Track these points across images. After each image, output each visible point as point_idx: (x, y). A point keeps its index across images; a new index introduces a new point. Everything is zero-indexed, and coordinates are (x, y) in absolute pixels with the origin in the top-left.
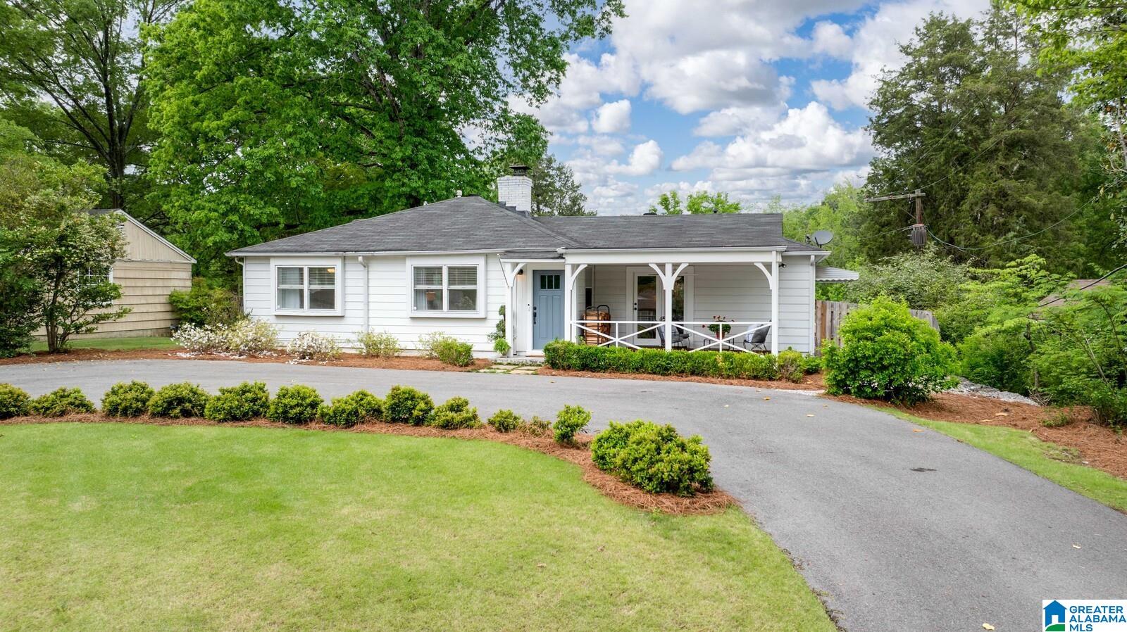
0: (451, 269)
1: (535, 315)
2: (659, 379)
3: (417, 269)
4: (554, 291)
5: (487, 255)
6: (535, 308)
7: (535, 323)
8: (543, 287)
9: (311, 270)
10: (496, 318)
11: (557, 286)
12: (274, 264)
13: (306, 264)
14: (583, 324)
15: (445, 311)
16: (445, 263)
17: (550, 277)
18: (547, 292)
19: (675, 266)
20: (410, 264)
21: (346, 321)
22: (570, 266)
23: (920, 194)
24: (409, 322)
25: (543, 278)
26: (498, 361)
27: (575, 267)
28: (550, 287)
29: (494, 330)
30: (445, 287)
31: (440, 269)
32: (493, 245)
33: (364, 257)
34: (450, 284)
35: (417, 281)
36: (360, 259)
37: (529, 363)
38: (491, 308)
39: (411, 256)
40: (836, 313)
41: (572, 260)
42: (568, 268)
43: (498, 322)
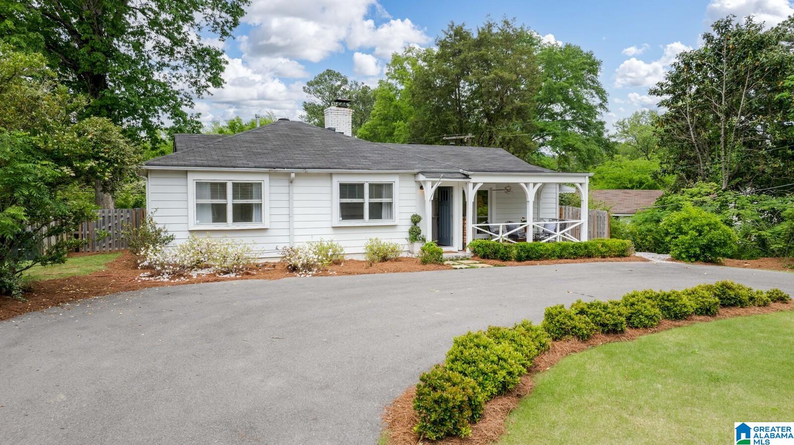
0: (371, 185)
2: (573, 262)
3: (343, 186)
9: (235, 185)
10: (408, 225)
11: (446, 199)
12: (192, 179)
13: (229, 179)
14: (480, 227)
15: (366, 221)
16: (367, 180)
19: (535, 184)
20: (337, 181)
21: (269, 233)
23: (472, 137)
27: (475, 184)
29: (408, 235)
30: (366, 200)
31: (361, 186)
33: (297, 174)
34: (370, 197)
35: (342, 195)
36: (293, 175)
37: (455, 258)
38: (403, 216)
39: (337, 174)
40: (567, 213)
41: (474, 179)
42: (471, 186)
43: (409, 227)
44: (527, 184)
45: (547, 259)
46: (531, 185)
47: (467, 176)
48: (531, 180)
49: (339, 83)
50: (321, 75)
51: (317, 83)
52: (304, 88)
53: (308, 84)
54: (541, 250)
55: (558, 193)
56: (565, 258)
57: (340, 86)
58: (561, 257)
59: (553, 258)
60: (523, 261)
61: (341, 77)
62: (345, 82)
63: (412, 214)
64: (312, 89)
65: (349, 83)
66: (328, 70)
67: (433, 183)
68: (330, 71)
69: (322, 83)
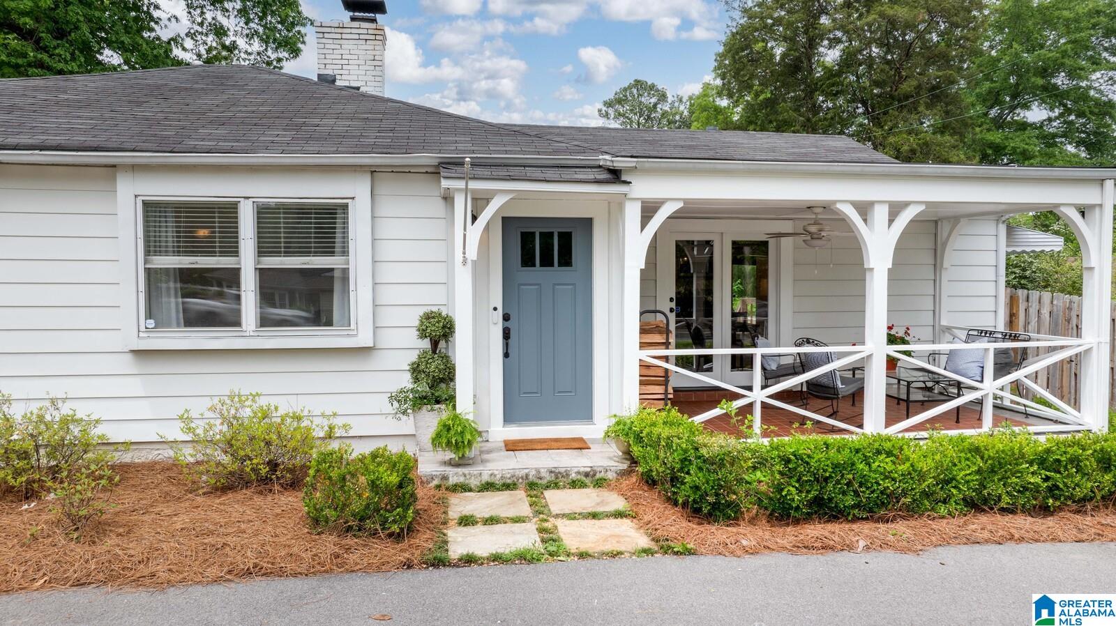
0: (265, 213)
1: (507, 334)
3: (152, 210)
4: (556, 273)
5: (373, 171)
6: (506, 318)
7: (506, 355)
8: (527, 261)
10: (407, 346)
11: (566, 260)
14: (672, 359)
15: (249, 331)
16: (246, 191)
17: (546, 237)
18: (538, 274)
19: (898, 207)
20: (132, 192)
22: (638, 206)
24: (127, 364)
25: (527, 238)
26: (453, 480)
28: (547, 262)
29: (406, 381)
30: (247, 261)
32: (390, 147)
34: (262, 251)
35: (155, 244)
37: (548, 477)
38: (389, 317)
39: (135, 168)
40: (1033, 311)
41: (643, 188)
42: (633, 213)
43: (413, 356)
44: (864, 209)
45: (912, 511)
46: (881, 213)
47: (615, 175)
48: (881, 192)
49: (653, 100)
50: (625, 90)
51: (619, 101)
52: (600, 111)
53: (605, 103)
54: (887, 476)
55: (1003, 249)
56: (1003, 511)
57: (655, 105)
58: (978, 504)
59: (943, 510)
60: (797, 522)
61: (658, 90)
62: (663, 97)
63: (421, 311)
64: (611, 111)
65: (670, 99)
66: (636, 81)
67: (479, 203)
68: (639, 81)
69: (626, 100)
